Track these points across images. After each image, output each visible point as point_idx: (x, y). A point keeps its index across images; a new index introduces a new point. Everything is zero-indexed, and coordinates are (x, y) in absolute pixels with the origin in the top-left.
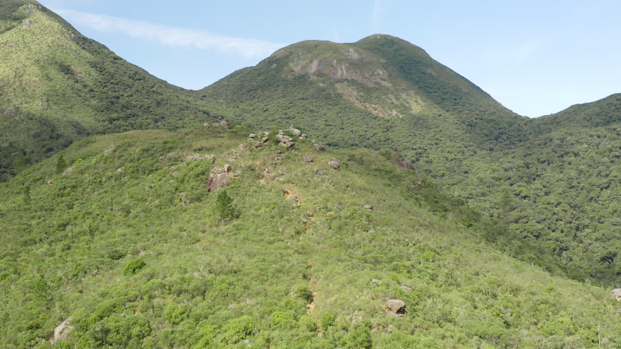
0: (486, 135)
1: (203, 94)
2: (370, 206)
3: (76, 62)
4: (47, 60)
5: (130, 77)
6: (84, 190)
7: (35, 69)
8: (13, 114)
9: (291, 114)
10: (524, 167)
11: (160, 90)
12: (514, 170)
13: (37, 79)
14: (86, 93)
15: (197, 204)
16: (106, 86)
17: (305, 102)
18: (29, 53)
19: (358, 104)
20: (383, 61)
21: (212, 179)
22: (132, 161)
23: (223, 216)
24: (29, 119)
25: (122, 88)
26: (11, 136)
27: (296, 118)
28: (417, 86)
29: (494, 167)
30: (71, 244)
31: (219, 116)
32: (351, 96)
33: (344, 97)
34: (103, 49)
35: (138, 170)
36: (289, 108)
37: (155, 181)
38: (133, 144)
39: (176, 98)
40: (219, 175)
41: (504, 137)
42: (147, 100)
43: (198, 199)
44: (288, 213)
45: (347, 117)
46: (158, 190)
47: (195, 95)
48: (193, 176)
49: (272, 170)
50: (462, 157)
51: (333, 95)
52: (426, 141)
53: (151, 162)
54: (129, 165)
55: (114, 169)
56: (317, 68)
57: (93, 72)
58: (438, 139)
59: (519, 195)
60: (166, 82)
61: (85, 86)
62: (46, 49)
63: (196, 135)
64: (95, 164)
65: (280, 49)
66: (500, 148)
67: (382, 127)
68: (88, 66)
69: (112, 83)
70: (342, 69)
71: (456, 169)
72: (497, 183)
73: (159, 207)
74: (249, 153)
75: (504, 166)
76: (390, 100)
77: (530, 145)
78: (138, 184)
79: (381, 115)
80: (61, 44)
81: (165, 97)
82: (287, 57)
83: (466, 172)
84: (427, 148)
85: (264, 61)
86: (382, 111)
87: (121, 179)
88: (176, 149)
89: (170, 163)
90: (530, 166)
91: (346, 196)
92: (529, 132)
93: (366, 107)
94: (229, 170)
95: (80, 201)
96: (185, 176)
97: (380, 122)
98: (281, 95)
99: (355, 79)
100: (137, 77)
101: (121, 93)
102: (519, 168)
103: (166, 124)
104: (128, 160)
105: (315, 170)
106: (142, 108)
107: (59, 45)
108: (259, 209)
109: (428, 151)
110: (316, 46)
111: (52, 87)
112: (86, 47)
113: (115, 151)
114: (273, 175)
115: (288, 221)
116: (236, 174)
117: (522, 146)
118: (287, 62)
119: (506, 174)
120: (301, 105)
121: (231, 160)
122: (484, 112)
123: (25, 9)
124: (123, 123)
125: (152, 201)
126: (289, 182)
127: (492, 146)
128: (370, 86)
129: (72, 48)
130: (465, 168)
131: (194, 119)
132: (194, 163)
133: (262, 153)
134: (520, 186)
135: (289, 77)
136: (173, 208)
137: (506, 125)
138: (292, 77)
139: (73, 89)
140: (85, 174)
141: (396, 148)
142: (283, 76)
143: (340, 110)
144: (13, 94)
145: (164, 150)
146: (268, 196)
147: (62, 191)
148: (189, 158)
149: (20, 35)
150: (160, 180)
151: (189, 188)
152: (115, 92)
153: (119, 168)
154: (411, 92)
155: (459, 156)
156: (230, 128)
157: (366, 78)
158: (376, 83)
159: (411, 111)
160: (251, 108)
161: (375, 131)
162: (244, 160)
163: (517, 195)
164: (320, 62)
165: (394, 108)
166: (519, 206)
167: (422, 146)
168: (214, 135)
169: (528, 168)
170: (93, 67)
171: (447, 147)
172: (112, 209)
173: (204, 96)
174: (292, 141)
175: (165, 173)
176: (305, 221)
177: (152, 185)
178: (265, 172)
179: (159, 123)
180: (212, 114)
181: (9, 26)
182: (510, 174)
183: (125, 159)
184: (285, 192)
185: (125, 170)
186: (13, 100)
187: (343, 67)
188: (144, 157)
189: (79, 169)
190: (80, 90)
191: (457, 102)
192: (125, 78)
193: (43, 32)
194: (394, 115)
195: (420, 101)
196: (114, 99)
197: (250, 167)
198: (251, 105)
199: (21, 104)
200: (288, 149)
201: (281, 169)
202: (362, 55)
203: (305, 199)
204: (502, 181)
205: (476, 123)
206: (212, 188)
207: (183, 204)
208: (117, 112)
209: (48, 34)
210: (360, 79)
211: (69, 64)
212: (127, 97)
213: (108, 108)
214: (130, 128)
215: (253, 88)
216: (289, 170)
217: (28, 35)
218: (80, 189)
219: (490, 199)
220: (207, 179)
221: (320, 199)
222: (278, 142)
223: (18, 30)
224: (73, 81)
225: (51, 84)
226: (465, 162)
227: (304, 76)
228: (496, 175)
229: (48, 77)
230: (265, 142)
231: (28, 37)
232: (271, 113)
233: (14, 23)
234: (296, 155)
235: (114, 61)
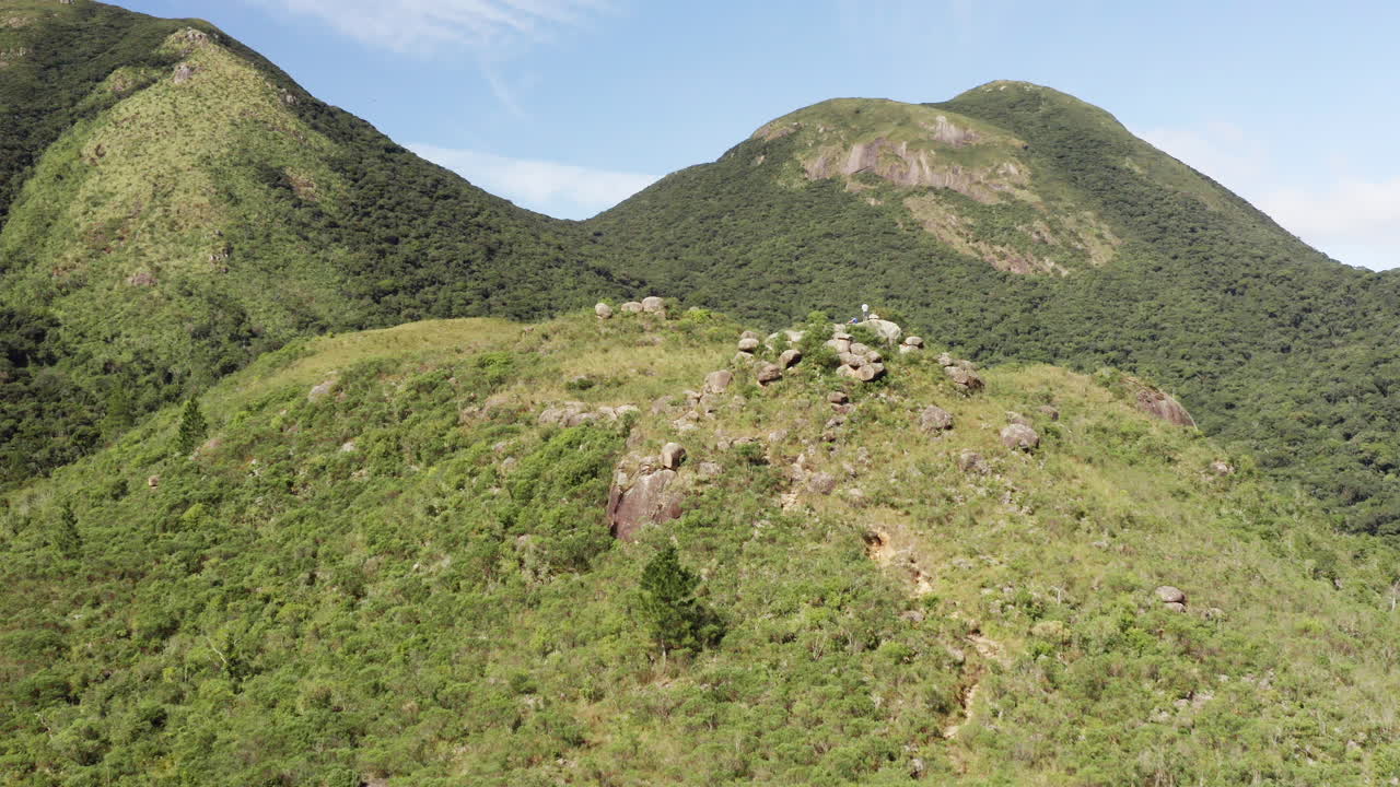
0: (1272, 315)
1: (596, 229)
2: (1177, 594)
3: (296, 158)
4: (229, 155)
5: (423, 193)
6: (241, 510)
7: (201, 178)
8: (147, 284)
9: (803, 273)
10: (1373, 392)
11: (494, 221)
12: (1351, 398)
13: (205, 200)
14: (320, 231)
15: (576, 577)
16: (368, 214)
17: (833, 243)
18: (188, 139)
19: (961, 246)
20: (1018, 142)
21: (624, 490)
22: (384, 420)
23: (667, 640)
24: (183, 295)
25: (405, 216)
26: (139, 336)
27: (815, 282)
28: (1099, 200)
29: (1301, 393)
30: (168, 708)
31: (633, 280)
32: (944, 227)
33: (926, 230)
34: (361, 130)
35: (399, 448)
36: (797, 259)
37: (444, 487)
38: (392, 367)
39: (532, 239)
40: (646, 479)
41: (1315, 317)
42: (463, 244)
43: (580, 562)
44: (897, 629)
45: (937, 277)
46: (453, 521)
47: (576, 232)
48: (561, 478)
49: (820, 459)
50: (1219, 369)
51: (901, 226)
52: (1127, 332)
53: (440, 424)
54: (374, 432)
55: (331, 444)
56: (861, 164)
57: (338, 184)
58: (1155, 326)
59: (1370, 462)
60: (508, 202)
61: (320, 214)
62: (228, 129)
63: (572, 338)
64: (282, 430)
65: (774, 121)
66: (1306, 346)
67: (1021, 299)
68: (324, 168)
69: (381, 207)
70: (919, 163)
71: (1204, 397)
72: (1312, 432)
73: (452, 582)
74: (742, 401)
75: (1323, 389)
76: (1038, 233)
77: (1381, 336)
78: (394, 495)
79: (1016, 271)
80: (261, 118)
81: (506, 237)
82: (790, 138)
83: (1230, 406)
84: (1129, 348)
85: (735, 149)
86: (1018, 261)
87: (349, 475)
88: (515, 381)
89: (494, 428)
90: (1389, 388)
91: (1079, 550)
92: (1374, 306)
93: (980, 253)
94: (677, 462)
95: (223, 548)
96: (536, 476)
97: (1014, 288)
98: (777, 228)
99: (952, 187)
100: (440, 192)
101: (403, 229)
102: (1362, 394)
103: (508, 302)
104: (373, 418)
105: (964, 456)
106: (453, 264)
107: (256, 122)
108: (790, 611)
109: (1135, 355)
110: (858, 112)
111: (240, 218)
112: (322, 125)
113: (338, 389)
114: (824, 476)
115: (900, 659)
116: (703, 476)
117: (1361, 339)
118: (790, 151)
119: (1333, 409)
120: (826, 250)
121: (684, 426)
122: (1262, 258)
123: (180, 40)
124: (407, 301)
125: (432, 558)
126: (880, 500)
127: (1286, 340)
128: (988, 203)
129: (288, 126)
130: (1227, 396)
131: (575, 288)
132: (566, 435)
133: (783, 401)
134: (1372, 440)
135: (795, 186)
136: (495, 590)
137: (1318, 291)
138: (805, 184)
139: (288, 222)
140: (252, 457)
141: (1057, 349)
142: (781, 183)
143: (920, 260)
144: (148, 236)
145: (478, 384)
146: (816, 554)
147: (175, 514)
148: (551, 415)
149: (166, 99)
150: (460, 486)
151: (548, 518)
152: (388, 227)
153: (346, 439)
154: (1088, 213)
155: (1210, 366)
156: (671, 317)
157: (979, 183)
158: (1003, 195)
159: (1088, 261)
160: (708, 260)
161: (1002, 310)
162: (726, 425)
163: (1367, 462)
164: (869, 148)
165: (1047, 254)
166: (1376, 491)
167: (1119, 343)
168: (625, 338)
169: (1384, 393)
170: (336, 171)
171: (1181, 343)
172: (312, 580)
173: (599, 234)
174: (878, 361)
175: (477, 461)
176: (959, 656)
177: (436, 502)
178: (797, 466)
179: (492, 300)
180: (616, 275)
181: (142, 79)
182: (1342, 408)
183: (363, 415)
184: (872, 540)
185: (363, 448)
186: (148, 252)
187: (923, 159)
188: (420, 408)
189: (231, 445)
190: (305, 225)
191: (1195, 235)
192: (412, 194)
193: (220, 92)
194: (1048, 270)
195: (1108, 235)
196: (385, 245)
197: (746, 452)
198: (709, 253)
199: (168, 259)
200: (866, 385)
201: (850, 456)
202: (966, 129)
203: (945, 566)
204: (1323, 427)
205: (1245, 286)
206: (623, 525)
207: (527, 575)
208: (392, 273)
209: (232, 97)
210: (963, 186)
211: (281, 163)
212: (416, 238)
213: (370, 266)
214: (421, 312)
215: (713, 213)
216: (878, 461)
217: (184, 100)
218: (228, 508)
219: (1299, 473)
220: (605, 490)
221: (997, 568)
222: (833, 363)
223: (164, 87)
224: (291, 203)
225: (239, 211)
226: (1224, 381)
227: (831, 180)
228: (1306, 411)
229: (231, 196)
230: (791, 363)
231: (186, 104)
232: (755, 270)
233: (156, 74)
234: (893, 407)
235: (387, 156)
